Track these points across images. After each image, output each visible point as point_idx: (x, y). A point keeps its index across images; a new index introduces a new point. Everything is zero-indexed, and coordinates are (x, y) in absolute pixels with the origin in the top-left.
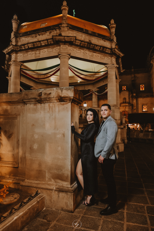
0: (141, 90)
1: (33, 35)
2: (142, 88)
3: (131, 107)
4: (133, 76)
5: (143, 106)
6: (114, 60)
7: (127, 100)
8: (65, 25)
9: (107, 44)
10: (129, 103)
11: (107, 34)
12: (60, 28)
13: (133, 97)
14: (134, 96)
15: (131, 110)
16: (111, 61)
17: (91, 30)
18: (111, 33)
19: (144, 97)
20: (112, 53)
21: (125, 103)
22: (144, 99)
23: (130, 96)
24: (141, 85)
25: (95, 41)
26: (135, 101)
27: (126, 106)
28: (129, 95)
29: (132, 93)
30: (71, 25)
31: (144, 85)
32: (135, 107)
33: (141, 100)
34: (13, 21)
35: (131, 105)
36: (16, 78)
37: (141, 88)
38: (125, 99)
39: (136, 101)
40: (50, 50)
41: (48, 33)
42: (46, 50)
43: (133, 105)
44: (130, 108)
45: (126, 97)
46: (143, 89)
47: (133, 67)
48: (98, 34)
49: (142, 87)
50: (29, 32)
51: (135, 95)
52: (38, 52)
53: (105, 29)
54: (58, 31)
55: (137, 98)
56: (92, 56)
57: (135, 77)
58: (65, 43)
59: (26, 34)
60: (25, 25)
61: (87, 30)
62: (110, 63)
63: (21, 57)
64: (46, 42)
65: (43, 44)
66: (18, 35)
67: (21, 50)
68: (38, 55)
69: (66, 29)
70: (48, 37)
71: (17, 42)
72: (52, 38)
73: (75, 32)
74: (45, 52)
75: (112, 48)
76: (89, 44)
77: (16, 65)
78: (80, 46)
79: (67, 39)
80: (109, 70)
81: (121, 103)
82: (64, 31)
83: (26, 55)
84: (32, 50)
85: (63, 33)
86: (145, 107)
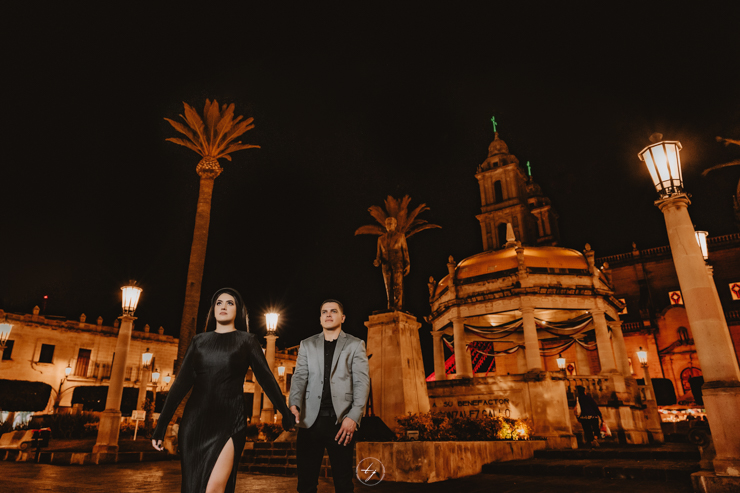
0: (735, 298)
1: (481, 283)
6: (601, 301)
9: (585, 281)
11: (582, 266)
16: (596, 304)
17: (559, 266)
18: (588, 264)
20: (594, 293)
21: (688, 342)
25: (567, 281)
30: (530, 268)
34: (448, 265)
36: (461, 339)
38: (682, 331)
40: (506, 301)
41: (500, 280)
42: (500, 302)
48: (569, 270)
49: (736, 289)
50: (473, 277)
52: (489, 304)
53: (578, 257)
54: (514, 278)
56: (565, 302)
58: (527, 294)
59: (470, 281)
60: (464, 267)
61: (552, 269)
62: (594, 307)
63: (465, 311)
64: (501, 294)
65: (497, 296)
66: (458, 283)
67: (466, 303)
68: (490, 308)
69: (525, 275)
70: (501, 286)
71: (457, 291)
72: (509, 290)
73: (537, 276)
74: (499, 305)
75: (593, 285)
76: (559, 290)
77: (459, 322)
78: (547, 294)
79: (529, 290)
80: (594, 317)
81: (674, 345)
82: (522, 278)
83: (472, 308)
84: (481, 302)
85: (522, 282)
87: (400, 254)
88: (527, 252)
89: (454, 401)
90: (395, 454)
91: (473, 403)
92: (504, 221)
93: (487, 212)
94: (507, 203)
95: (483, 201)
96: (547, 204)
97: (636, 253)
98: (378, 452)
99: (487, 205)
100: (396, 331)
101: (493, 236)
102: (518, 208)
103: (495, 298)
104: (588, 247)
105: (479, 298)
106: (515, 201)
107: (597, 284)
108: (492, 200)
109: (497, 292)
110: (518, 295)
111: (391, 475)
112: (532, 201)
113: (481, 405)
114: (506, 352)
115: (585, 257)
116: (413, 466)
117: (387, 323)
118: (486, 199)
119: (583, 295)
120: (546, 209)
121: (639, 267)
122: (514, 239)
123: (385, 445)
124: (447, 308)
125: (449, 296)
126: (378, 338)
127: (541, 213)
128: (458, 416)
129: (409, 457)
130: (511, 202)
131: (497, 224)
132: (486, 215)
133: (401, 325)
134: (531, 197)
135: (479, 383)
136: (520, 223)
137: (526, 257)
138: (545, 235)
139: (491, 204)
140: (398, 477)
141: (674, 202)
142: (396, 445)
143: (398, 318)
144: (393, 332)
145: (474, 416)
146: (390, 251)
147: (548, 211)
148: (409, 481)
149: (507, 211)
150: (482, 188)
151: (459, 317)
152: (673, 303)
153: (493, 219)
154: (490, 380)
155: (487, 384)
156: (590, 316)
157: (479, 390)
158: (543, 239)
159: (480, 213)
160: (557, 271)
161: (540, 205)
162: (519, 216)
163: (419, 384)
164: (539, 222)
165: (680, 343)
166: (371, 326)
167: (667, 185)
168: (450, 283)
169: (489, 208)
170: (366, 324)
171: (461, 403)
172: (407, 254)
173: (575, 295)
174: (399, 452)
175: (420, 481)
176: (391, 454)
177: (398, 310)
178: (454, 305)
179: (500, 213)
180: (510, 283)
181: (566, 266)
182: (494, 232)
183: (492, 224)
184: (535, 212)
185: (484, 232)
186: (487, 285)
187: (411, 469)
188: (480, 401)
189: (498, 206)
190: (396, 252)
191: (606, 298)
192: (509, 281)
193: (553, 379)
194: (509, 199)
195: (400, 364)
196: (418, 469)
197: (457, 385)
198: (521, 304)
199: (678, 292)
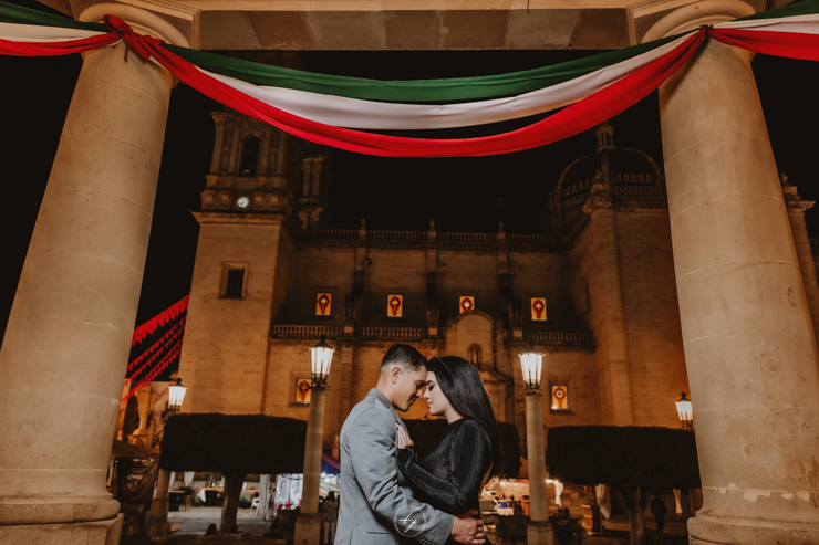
0: (534, 317)
2: (539, 312)
3: (502, 388)
4: (502, 257)
5: (551, 384)
7: (487, 357)
10: (494, 369)
13: (509, 344)
14: (517, 339)
15: (502, 400)
19: (556, 348)
22: (558, 356)
23: (499, 337)
24: (533, 300)
28: (494, 336)
29: (508, 327)
31: (544, 301)
35: (503, 379)
37: (536, 309)
38: (476, 348)
43: (511, 379)
44: (498, 392)
45: (480, 342)
46: (544, 317)
47: (501, 225)
49: (539, 306)
51: (517, 334)
57: (510, 262)
86: (560, 394)
92: (257, 136)
93: (231, 111)
97: (433, 234)
101: (233, 152)
121: (432, 254)
131: (245, 135)
132: (230, 114)
136: (283, 143)
138: (310, 195)
153: (241, 126)
158: (305, 200)
161: (314, 152)
164: (307, 176)
182: (237, 146)
183: (236, 132)
184: (306, 160)
185: (219, 141)
199: (472, 299)
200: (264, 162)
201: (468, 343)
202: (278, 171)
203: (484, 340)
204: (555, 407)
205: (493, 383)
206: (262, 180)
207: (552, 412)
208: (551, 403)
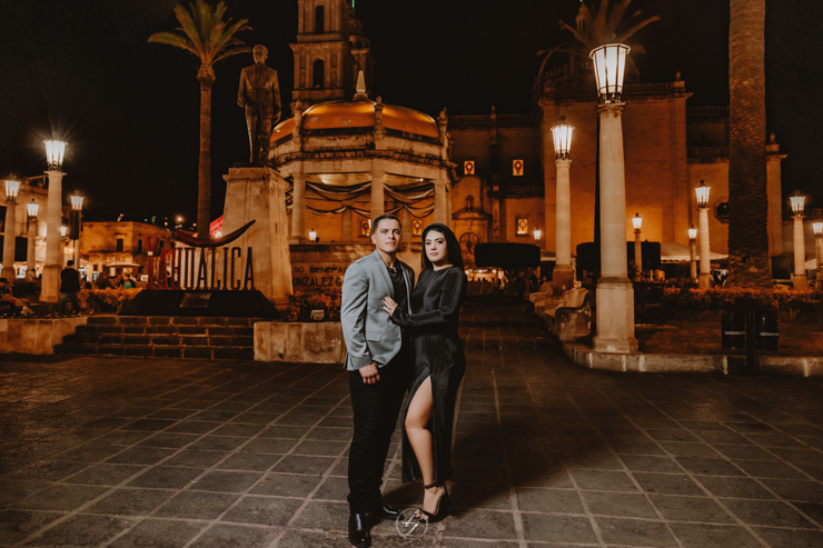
0: (515, 173)
1: (331, 137)
2: (518, 169)
3: (486, 222)
4: (494, 132)
5: (516, 219)
6: (444, 172)
7: (477, 204)
8: (380, 132)
9: (434, 150)
10: (481, 211)
11: (433, 134)
12: (372, 135)
13: (491, 195)
14: (496, 192)
15: (486, 230)
16: (440, 175)
17: (414, 132)
18: (440, 133)
19: (521, 196)
20: (442, 165)
21: (471, 209)
22: (522, 201)
23: (485, 191)
24: (515, 162)
25: (421, 149)
26: (496, 207)
27: (474, 219)
28: (482, 190)
29: (490, 184)
30: (386, 129)
31: (521, 161)
32: (498, 224)
33: (512, 205)
34: (294, 109)
35: (487, 217)
36: (302, 197)
37: (516, 168)
38: (470, 199)
39: (500, 206)
40: (357, 162)
41: (354, 138)
42: (350, 161)
43: (491, 216)
44: (483, 225)
45: (472, 194)
46: (521, 173)
47: (493, 108)
48: (423, 136)
49: (518, 165)
50: (323, 130)
51: (496, 188)
52: (338, 163)
53: (432, 124)
54: (369, 137)
55: (502, 197)
56: (414, 170)
57: (499, 135)
58: (380, 157)
59: (318, 133)
60: (313, 116)
61: (407, 133)
62: (438, 178)
63: (309, 166)
64: (353, 153)
65: (348, 155)
66: (305, 133)
67: (312, 158)
68: (338, 167)
69: (381, 136)
70: (354, 144)
71: (303, 143)
72: (363, 150)
73: (392, 139)
74: (348, 165)
75: (441, 156)
76: (410, 157)
77: (301, 178)
78: (399, 160)
79: (383, 153)
80: (436, 188)
81: (460, 212)
82: (378, 139)
83: (318, 164)
84: (329, 159)
85: (377, 143)
86: (523, 224)
87: (271, 96)
88: (385, 111)
89: (306, 267)
90: (303, 337)
91: (327, 270)
92: (322, 58)
93: (303, 42)
94: (326, 37)
95: (300, 27)
96: (366, 47)
98: (282, 333)
99: (304, 34)
100: (265, 190)
101: (307, 73)
102: (339, 46)
103: (345, 157)
104: (443, 115)
105: (328, 155)
106: (337, 36)
107: (445, 157)
108: (310, 29)
109: (349, 150)
110: (371, 157)
111: (297, 356)
112: (352, 39)
113: (335, 272)
114: (334, 212)
115: (438, 125)
116: (324, 347)
117: (254, 180)
118: (304, 25)
119: (432, 164)
120: (364, 52)
122: (364, 91)
123: (292, 327)
124: (289, 160)
125: (292, 147)
126: (241, 196)
127: (358, 55)
128: (309, 283)
129: (321, 338)
130: (332, 36)
131: (314, 58)
132: (302, 45)
133: (271, 184)
134: (352, 34)
135: (336, 250)
136: (339, 63)
137: (385, 116)
139: (309, 34)
140: (306, 358)
141: (614, 110)
142: (305, 326)
143: (269, 175)
144: (261, 192)
145: (327, 283)
146: (258, 89)
147: (366, 54)
148: (319, 362)
149: (327, 46)
150: (301, 11)
151: (302, 173)
152: (466, 172)
153: (310, 52)
154: (349, 248)
155: (344, 251)
156: (432, 185)
157: (335, 257)
159: (295, 42)
160: (411, 136)
161: (359, 46)
162: (339, 56)
163: (284, 252)
165: (466, 210)
166: (231, 180)
167: (612, 90)
168: (295, 132)
169: (306, 38)
170: (225, 177)
171: (313, 270)
172: (278, 97)
173: (425, 164)
174: (308, 333)
175: (332, 362)
176: (299, 335)
177: (268, 166)
178: (297, 159)
179: (318, 47)
180: (364, 143)
181: (420, 132)
182: (309, 68)
183: (308, 58)
184: (354, 52)
185: (297, 65)
186: (338, 140)
187: (322, 350)
188: (334, 269)
189: (316, 37)
190: (267, 92)
191: (449, 170)
192: (363, 140)
193: (413, 251)
194: (331, 32)
195: (268, 229)
196: (330, 350)
197: (311, 250)
198: (372, 167)
199: (473, 163)
200: (328, 78)
201: (465, 195)
202: (338, 85)
203: (475, 193)
204: (520, 232)
205: (480, 219)
206: (328, 92)
207: (517, 235)
208: (517, 230)
